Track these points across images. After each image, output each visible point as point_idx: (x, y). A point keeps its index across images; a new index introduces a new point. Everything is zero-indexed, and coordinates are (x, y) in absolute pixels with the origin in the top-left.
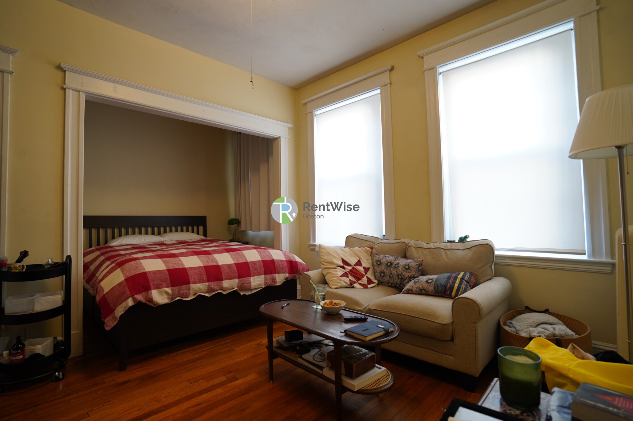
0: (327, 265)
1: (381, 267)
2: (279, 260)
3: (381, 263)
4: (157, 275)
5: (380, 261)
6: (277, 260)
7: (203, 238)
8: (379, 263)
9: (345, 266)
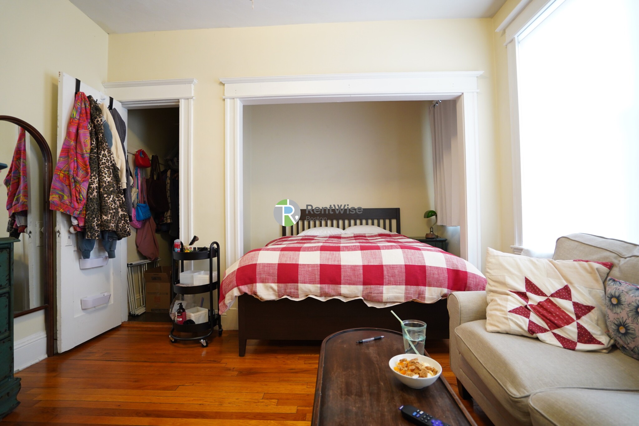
0: (494, 286)
1: (618, 310)
2: (435, 267)
3: (619, 303)
4: (266, 268)
5: (618, 298)
6: (430, 267)
7: (387, 232)
8: (614, 301)
9: (529, 294)
